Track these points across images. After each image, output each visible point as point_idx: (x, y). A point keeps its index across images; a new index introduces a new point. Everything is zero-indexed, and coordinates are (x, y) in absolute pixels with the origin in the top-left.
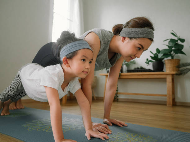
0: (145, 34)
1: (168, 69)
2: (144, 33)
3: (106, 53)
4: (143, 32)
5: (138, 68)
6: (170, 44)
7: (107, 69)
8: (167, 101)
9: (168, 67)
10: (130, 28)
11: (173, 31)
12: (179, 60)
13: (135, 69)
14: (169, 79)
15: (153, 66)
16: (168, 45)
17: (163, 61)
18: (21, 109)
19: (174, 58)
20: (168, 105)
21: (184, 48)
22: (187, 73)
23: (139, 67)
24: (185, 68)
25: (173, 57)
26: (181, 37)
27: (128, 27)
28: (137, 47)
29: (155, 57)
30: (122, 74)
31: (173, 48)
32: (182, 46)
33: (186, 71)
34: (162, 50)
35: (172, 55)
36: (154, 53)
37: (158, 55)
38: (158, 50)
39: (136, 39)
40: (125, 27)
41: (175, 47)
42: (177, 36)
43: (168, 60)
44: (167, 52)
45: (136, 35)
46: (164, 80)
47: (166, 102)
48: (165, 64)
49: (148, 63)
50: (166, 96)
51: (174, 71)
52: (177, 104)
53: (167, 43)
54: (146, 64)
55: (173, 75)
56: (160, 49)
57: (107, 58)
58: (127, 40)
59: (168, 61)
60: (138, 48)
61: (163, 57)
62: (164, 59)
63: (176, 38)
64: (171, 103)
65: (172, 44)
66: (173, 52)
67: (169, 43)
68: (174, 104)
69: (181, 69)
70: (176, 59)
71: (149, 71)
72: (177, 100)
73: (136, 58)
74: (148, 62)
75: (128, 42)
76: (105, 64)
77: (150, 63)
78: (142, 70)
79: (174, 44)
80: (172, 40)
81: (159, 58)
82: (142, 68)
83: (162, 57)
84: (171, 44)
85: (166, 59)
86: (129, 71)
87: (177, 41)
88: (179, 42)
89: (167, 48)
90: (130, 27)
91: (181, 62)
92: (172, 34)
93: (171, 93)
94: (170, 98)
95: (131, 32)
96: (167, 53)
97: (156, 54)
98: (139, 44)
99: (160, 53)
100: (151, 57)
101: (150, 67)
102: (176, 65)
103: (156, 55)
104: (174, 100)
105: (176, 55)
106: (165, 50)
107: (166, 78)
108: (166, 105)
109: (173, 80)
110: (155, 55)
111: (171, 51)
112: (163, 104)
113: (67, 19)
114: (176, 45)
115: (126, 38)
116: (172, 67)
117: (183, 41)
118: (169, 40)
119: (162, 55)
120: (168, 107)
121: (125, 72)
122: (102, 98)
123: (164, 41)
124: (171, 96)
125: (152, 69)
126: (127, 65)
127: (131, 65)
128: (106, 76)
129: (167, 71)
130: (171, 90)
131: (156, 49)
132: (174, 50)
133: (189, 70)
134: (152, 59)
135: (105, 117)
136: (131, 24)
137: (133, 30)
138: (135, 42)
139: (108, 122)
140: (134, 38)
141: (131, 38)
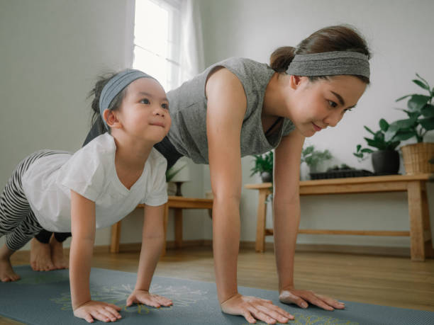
0: (347, 66)
1: (410, 168)
2: (345, 64)
4: (341, 60)
5: (337, 169)
6: (411, 107)
7: (261, 173)
8: (411, 246)
9: (410, 162)
10: (309, 53)
11: (417, 75)
13: (330, 170)
14: (414, 192)
15: (374, 162)
16: (407, 109)
17: (397, 148)
19: (425, 140)
20: (413, 258)
23: (340, 166)
25: (420, 139)
27: (304, 51)
28: (328, 101)
29: (377, 141)
31: (422, 117)
34: (394, 123)
35: (419, 133)
36: (375, 131)
37: (383, 135)
38: (384, 124)
39: (326, 79)
40: (298, 53)
41: (424, 115)
42: (428, 88)
43: (407, 146)
44: (405, 126)
45: (324, 69)
46: (401, 195)
47: (408, 250)
48: (402, 156)
49: (361, 156)
50: (407, 234)
51: (425, 172)
53: (404, 104)
54: (356, 158)
55: (423, 182)
56: (390, 121)
58: (304, 82)
59: (409, 148)
60: (331, 103)
61: (396, 139)
62: (398, 143)
63: (426, 93)
64: (422, 252)
65: (417, 107)
66: (419, 127)
67: (409, 106)
70: (428, 144)
71: (365, 173)
73: (329, 127)
74: (360, 152)
75: (307, 88)
77: (366, 154)
78: (346, 172)
79: (421, 106)
80: (416, 98)
81: (387, 143)
82: (346, 167)
83: (393, 138)
84: (415, 108)
85: (403, 143)
86: (314, 176)
87: (430, 98)
89: (406, 117)
90: (309, 50)
92: (417, 82)
93: (420, 226)
94: (417, 240)
95: (312, 62)
96: (405, 130)
97: (379, 132)
98: (333, 93)
99: (389, 129)
100: (368, 140)
101: (366, 164)
102: (429, 158)
103: (380, 136)
104: (428, 244)
105: (430, 133)
106: (399, 122)
107: (406, 191)
108: (409, 257)
109: (424, 195)
110: (376, 135)
111: (416, 124)
113: (167, 59)
114: (428, 108)
115: (302, 79)
116: (420, 163)
118: (410, 98)
119: (394, 133)
120: (414, 261)
121: (307, 179)
122: (254, 243)
123: (398, 100)
124: (421, 236)
125: (370, 168)
126: (309, 161)
127: (319, 163)
128: (261, 189)
129: (409, 174)
130: (420, 220)
131: (379, 120)
132: (423, 122)
134: (370, 144)
135: (282, 287)
136: (312, 43)
137: (317, 56)
138: (323, 87)
139: (294, 297)
140: (320, 77)
141: (312, 78)
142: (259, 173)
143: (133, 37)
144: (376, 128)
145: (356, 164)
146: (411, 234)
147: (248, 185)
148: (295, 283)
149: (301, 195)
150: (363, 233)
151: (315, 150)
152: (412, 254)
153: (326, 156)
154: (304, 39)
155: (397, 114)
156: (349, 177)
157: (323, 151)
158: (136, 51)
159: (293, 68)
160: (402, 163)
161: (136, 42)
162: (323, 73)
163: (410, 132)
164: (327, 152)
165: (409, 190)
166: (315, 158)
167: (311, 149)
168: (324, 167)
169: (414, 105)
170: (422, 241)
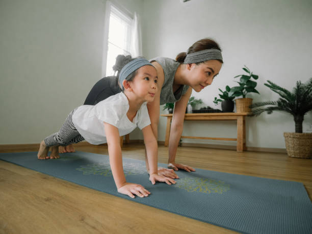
1: (239, 109)
3: (171, 84)
5: (205, 108)
7: (169, 109)
8: (237, 145)
9: (239, 107)
11: (245, 66)
12: (252, 99)
13: (202, 109)
14: (240, 121)
15: (222, 106)
16: (239, 82)
17: (234, 100)
18: (71, 152)
19: (246, 97)
20: (238, 151)
21: (257, 85)
22: (260, 113)
23: (206, 107)
24: (258, 108)
25: (244, 96)
26: (254, 74)
27: (192, 52)
29: (224, 96)
30: (187, 115)
31: (245, 86)
32: (255, 84)
33: (259, 112)
34: (233, 88)
35: (244, 94)
37: (227, 94)
38: (228, 88)
39: (203, 63)
41: (247, 85)
42: (249, 72)
43: (238, 99)
44: (238, 90)
46: (234, 122)
47: (236, 147)
48: (236, 103)
49: (217, 103)
50: (236, 140)
51: (246, 112)
52: (248, 149)
53: (238, 79)
54: (214, 103)
55: (244, 116)
56: (231, 87)
57: (172, 91)
58: (193, 66)
59: (239, 101)
60: (208, 73)
61: (234, 96)
62: (234, 97)
63: (248, 75)
64: (242, 148)
66: (245, 90)
67: (241, 80)
68: (245, 149)
69: (253, 109)
70: (248, 98)
71: (218, 111)
72: (248, 145)
74: (216, 101)
75: (195, 68)
76: (169, 97)
77: (219, 102)
78: (209, 110)
79: (246, 81)
80: (244, 77)
81: (229, 97)
82: (209, 108)
83: (232, 95)
84: (243, 81)
85: (236, 98)
86: (194, 111)
87: (250, 77)
88: (252, 79)
89: (239, 85)
90: (194, 51)
92: (244, 69)
93: (242, 136)
94: (240, 143)
96: (238, 92)
97: (225, 92)
98: (208, 68)
99: (231, 91)
100: (220, 95)
101: (218, 107)
102: (248, 105)
104: (244, 144)
105: (249, 93)
106: (235, 88)
107: (236, 120)
108: (236, 150)
109: (244, 122)
110: (224, 93)
111: (243, 89)
112: (232, 149)
114: (249, 82)
116: (243, 108)
117: (256, 77)
118: (241, 77)
119: (233, 93)
120: (238, 152)
121: (190, 112)
122: (164, 142)
123: (235, 77)
124: (242, 141)
125: (221, 109)
126: (192, 104)
127: (197, 105)
128: (168, 117)
129: (238, 112)
130: (242, 133)
131: (226, 86)
132: (246, 88)
133: (263, 110)
134: (221, 97)
135: (170, 161)
136: (194, 48)
137: (198, 53)
138: (203, 66)
139: (173, 166)
140: (201, 62)
141: (197, 63)
142: (167, 109)
143: (108, 38)
144: (224, 90)
145: (214, 106)
146: (238, 139)
147: (162, 115)
148: (175, 161)
149: (185, 120)
151: (195, 99)
152: (237, 149)
153: (200, 102)
154: (190, 46)
155: (234, 84)
156: (211, 112)
157: (198, 99)
158: (109, 45)
159: (187, 60)
160: (235, 107)
161: (109, 40)
162: (202, 60)
164: (200, 100)
165: (238, 120)
166: (195, 102)
167: (193, 98)
168: (199, 107)
169: (243, 80)
170: (242, 143)
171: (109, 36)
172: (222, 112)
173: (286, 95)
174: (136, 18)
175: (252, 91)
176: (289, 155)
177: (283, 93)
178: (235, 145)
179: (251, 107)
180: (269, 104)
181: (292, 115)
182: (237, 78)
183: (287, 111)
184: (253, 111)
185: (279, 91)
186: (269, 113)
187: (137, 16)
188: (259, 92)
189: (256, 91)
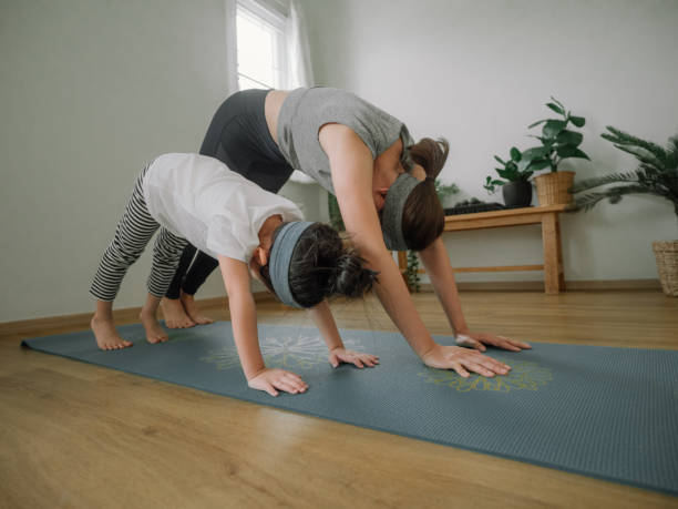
1: (544, 199)
5: (466, 203)
6: (546, 134)
8: (545, 279)
9: (544, 193)
11: (552, 98)
12: (573, 174)
13: (459, 205)
14: (548, 225)
15: (505, 194)
16: (541, 135)
17: (530, 179)
19: (559, 169)
20: (547, 292)
21: (584, 137)
22: (593, 205)
23: (469, 200)
24: (589, 192)
25: (554, 168)
26: (574, 114)
29: (509, 172)
31: (555, 144)
32: (579, 137)
33: (592, 200)
34: (527, 151)
35: (553, 162)
36: (506, 161)
37: (516, 166)
38: (516, 154)
41: (559, 142)
42: (563, 112)
43: (542, 176)
44: (539, 155)
46: (534, 228)
47: (542, 283)
48: (535, 186)
49: (492, 188)
50: (541, 268)
51: (560, 203)
52: (571, 287)
53: (538, 132)
54: (486, 191)
55: (557, 213)
56: (522, 150)
59: (543, 179)
61: (530, 169)
62: (532, 173)
63: (561, 118)
64: (557, 284)
65: (553, 134)
66: (555, 153)
67: (544, 132)
68: (564, 287)
69: (576, 196)
70: (563, 173)
71: (496, 207)
72: (567, 278)
74: (490, 185)
77: (496, 187)
78: (476, 206)
79: (557, 132)
80: (551, 124)
81: (520, 174)
82: (476, 202)
83: (527, 168)
85: (537, 173)
87: (566, 122)
88: (571, 127)
89: (540, 144)
91: (577, 179)
92: (551, 106)
93: (555, 259)
94: (552, 273)
96: (539, 160)
97: (509, 162)
99: (523, 158)
100: (499, 170)
101: (497, 197)
102: (565, 187)
103: (511, 166)
104: (561, 276)
105: (564, 161)
106: (533, 150)
107: (540, 223)
108: (543, 291)
109: (558, 226)
110: (507, 165)
111: (552, 151)
112: (536, 288)
114: (564, 134)
116: (555, 194)
117: (579, 122)
118: (545, 123)
119: (528, 163)
120: (549, 295)
123: (530, 127)
124: (555, 269)
125: (502, 202)
127: (446, 198)
129: (543, 206)
130: (555, 253)
131: (509, 149)
132: (558, 149)
133: (600, 196)
134: (501, 176)
139: (471, 340)
143: (236, 65)
144: (507, 158)
145: (487, 197)
146: (546, 266)
150: (494, 269)
151: (441, 184)
152: (547, 288)
153: (453, 190)
155: (530, 141)
156: (480, 211)
157: (449, 184)
160: (534, 193)
161: (240, 70)
163: (543, 161)
164: (453, 185)
165: (543, 222)
166: (442, 192)
168: (452, 202)
169: (550, 132)
170: (556, 274)
171: (240, 61)
172: (505, 208)
173: (652, 156)
174: (293, 13)
175: (572, 156)
176: (668, 291)
177: (644, 152)
178: (540, 280)
179: (571, 191)
180: (615, 180)
181: (670, 202)
182: (535, 128)
183: (658, 192)
184: (577, 200)
185: (634, 148)
186: (614, 202)
187: (296, 9)
188: (589, 156)
189: (581, 155)
